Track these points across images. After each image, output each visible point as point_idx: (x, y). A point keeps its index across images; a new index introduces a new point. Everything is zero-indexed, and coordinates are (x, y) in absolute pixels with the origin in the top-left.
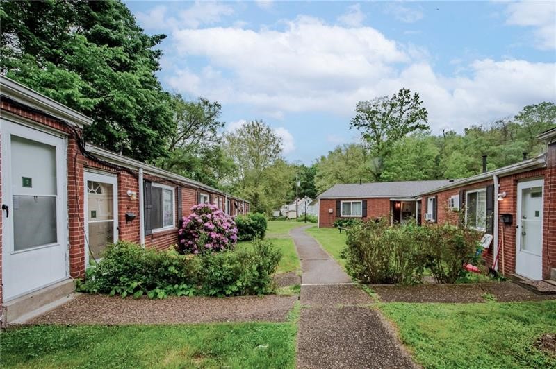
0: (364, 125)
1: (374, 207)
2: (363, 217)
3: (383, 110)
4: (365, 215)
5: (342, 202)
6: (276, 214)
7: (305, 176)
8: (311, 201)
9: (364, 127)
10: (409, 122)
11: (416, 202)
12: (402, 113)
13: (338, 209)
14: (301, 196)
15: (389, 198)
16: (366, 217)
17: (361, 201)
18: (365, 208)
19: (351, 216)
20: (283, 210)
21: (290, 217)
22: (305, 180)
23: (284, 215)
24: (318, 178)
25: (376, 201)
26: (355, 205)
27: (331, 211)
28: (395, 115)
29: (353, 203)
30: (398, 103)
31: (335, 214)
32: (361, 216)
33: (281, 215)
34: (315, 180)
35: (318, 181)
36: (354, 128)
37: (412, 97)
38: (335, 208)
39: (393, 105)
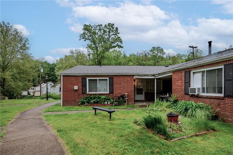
0: (89, 39)
1: (120, 84)
2: (110, 93)
3: (99, 33)
4: (112, 91)
5: (88, 79)
6: (25, 93)
7: (48, 69)
8: (53, 84)
9: (88, 40)
10: (113, 43)
11: (154, 79)
12: (110, 37)
13: (84, 86)
14: (46, 81)
15: (134, 76)
16: (113, 93)
17: (108, 78)
18: (111, 85)
19: (98, 93)
20: (30, 90)
21: (36, 95)
22: (48, 71)
23: (32, 94)
24: (57, 69)
25: (122, 79)
26: (101, 82)
27: (76, 88)
28: (106, 37)
29: (99, 79)
30: (108, 30)
31: (81, 92)
32: (108, 92)
33: (28, 93)
34: (55, 71)
35: (57, 71)
36: (83, 40)
37: (115, 29)
38: (80, 85)
39: (105, 31)
